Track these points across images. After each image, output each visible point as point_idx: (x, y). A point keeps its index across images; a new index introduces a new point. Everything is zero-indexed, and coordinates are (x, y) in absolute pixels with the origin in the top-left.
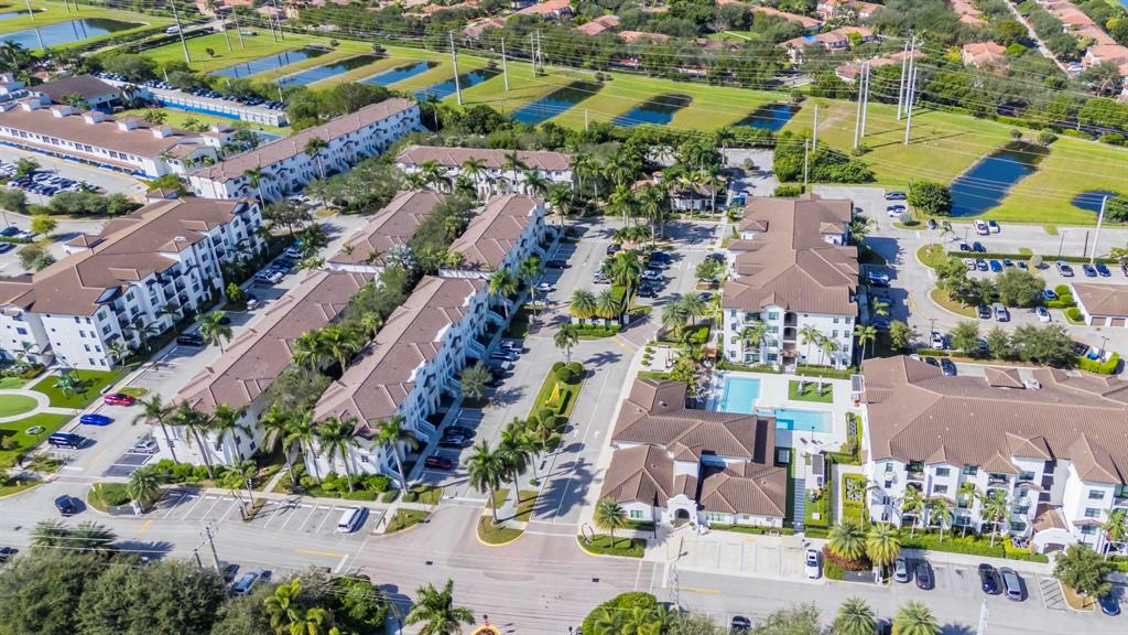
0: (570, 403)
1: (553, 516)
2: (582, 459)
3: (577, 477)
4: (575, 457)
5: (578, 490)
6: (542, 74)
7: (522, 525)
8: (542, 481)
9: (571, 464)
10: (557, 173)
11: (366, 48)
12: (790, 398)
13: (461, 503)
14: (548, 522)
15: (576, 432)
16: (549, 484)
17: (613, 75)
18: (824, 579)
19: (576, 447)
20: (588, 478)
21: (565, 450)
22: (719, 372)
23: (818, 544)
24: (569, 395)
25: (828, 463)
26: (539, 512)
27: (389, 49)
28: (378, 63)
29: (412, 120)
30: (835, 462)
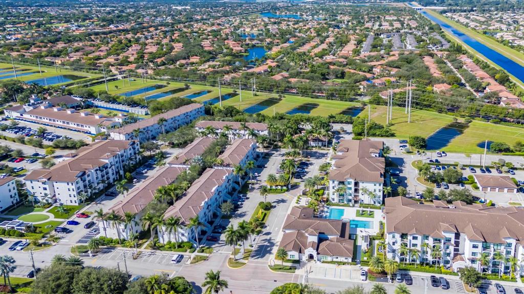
0: (266, 217)
1: (258, 258)
2: (271, 238)
3: (268, 244)
4: (268, 237)
5: (269, 249)
6: (256, 95)
7: (246, 261)
8: (254, 246)
9: (266, 240)
10: (262, 131)
11: (181, 85)
12: (357, 216)
13: (221, 253)
14: (256, 260)
15: (268, 228)
16: (257, 247)
17: (285, 96)
18: (368, 281)
19: (268, 234)
20: (273, 244)
21: (264, 235)
22: (328, 206)
23: (366, 268)
24: (265, 214)
25: (371, 240)
26: (253, 257)
27: (191, 86)
28: (186, 91)
29: (201, 112)
30: (374, 239)
